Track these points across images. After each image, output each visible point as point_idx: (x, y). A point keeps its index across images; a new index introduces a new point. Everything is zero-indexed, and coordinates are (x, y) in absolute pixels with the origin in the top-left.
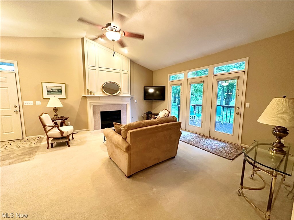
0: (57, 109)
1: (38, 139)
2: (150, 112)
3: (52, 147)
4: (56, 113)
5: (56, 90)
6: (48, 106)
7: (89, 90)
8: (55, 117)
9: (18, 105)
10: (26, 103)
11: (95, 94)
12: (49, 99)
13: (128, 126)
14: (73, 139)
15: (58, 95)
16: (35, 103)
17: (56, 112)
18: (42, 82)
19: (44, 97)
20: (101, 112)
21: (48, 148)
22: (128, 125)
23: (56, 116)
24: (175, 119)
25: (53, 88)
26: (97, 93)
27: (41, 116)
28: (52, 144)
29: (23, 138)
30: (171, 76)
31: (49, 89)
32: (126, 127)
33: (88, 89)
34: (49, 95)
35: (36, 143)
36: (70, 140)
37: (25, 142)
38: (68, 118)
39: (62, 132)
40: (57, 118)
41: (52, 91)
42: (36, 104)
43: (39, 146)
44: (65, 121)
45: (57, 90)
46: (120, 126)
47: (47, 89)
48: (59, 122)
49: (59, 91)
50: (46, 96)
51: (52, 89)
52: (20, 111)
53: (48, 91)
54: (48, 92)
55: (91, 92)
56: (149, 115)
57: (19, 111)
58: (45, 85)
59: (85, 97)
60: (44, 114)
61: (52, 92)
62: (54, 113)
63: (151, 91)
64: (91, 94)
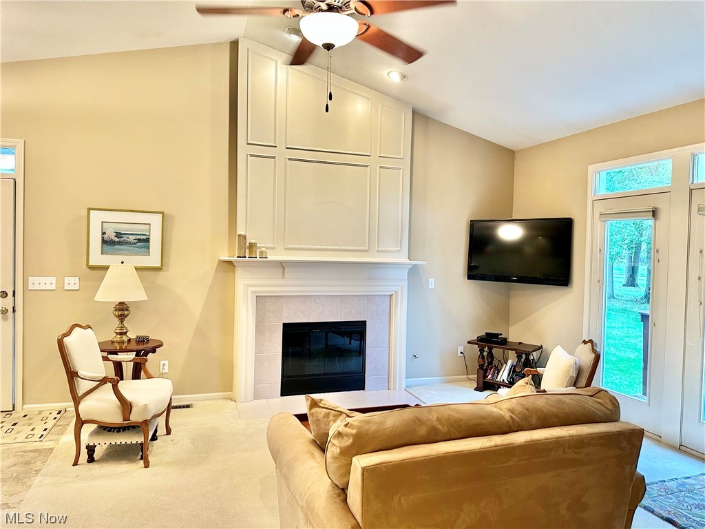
0: (127, 310)
1: (58, 416)
2: (496, 335)
3: (91, 459)
4: (122, 322)
5: (132, 238)
6: (100, 296)
7: (245, 237)
8: (118, 338)
9: (12, 290)
10: (36, 282)
11: (269, 252)
12: (106, 268)
13: (354, 431)
14: (168, 432)
15: (137, 254)
16: (60, 283)
17: (122, 318)
18: (89, 210)
19: (91, 263)
20: (286, 326)
21: (75, 464)
22: (359, 428)
23: (121, 334)
24: (610, 407)
25: (122, 228)
26: (274, 248)
27: (66, 340)
28: (91, 450)
29: (14, 410)
30: (603, 174)
31: (111, 235)
32: (347, 435)
33: (243, 233)
34: (106, 254)
35: (45, 433)
36: (154, 438)
37: (15, 424)
38: (161, 345)
39: (126, 406)
40: (123, 342)
41: (117, 239)
42: (66, 288)
43: (51, 450)
44: (146, 361)
45: (134, 237)
46: (331, 418)
47: (104, 233)
48: (127, 358)
49: (139, 240)
50: (97, 258)
51: (118, 235)
52: (14, 311)
53: (104, 242)
54: (104, 245)
55: (251, 246)
56: (490, 349)
57: (11, 310)
58: (97, 218)
59: (230, 263)
60: (77, 330)
61: (119, 243)
62: (117, 322)
63: (510, 233)
64: (250, 252)
